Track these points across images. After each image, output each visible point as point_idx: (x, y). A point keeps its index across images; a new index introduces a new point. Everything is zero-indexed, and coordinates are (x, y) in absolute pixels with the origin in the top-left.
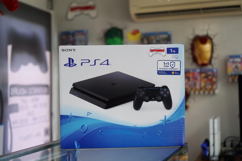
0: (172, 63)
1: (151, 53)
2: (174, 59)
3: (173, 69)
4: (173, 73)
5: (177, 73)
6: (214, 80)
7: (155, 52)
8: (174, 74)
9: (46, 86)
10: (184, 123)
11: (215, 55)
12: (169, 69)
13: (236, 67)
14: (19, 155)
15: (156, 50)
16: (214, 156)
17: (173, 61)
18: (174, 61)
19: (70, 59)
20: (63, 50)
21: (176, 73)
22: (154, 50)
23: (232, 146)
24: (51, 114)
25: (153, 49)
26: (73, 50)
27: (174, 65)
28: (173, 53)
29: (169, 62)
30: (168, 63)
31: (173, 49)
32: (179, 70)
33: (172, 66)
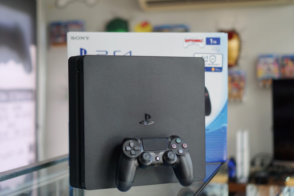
0: (212, 57)
1: (186, 44)
2: (215, 52)
3: (214, 65)
4: (213, 69)
5: (219, 70)
6: (242, 84)
7: (190, 43)
8: (215, 71)
9: (30, 91)
10: (226, 133)
11: (243, 54)
12: (209, 64)
13: (269, 70)
14: (16, 174)
15: (193, 41)
16: (242, 177)
17: (213, 55)
18: (215, 55)
19: (81, 50)
20: (73, 38)
21: (217, 69)
22: (190, 40)
23: (262, 164)
24: (37, 126)
25: (188, 38)
26: (85, 38)
27: (214, 60)
28: (213, 44)
29: (209, 55)
30: (207, 57)
31: (214, 39)
32: (220, 66)
33: (213, 61)
